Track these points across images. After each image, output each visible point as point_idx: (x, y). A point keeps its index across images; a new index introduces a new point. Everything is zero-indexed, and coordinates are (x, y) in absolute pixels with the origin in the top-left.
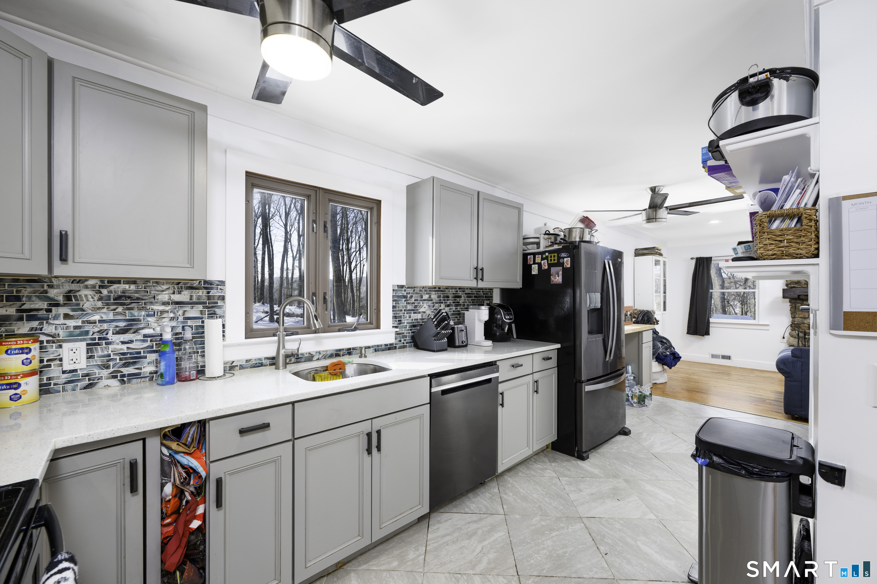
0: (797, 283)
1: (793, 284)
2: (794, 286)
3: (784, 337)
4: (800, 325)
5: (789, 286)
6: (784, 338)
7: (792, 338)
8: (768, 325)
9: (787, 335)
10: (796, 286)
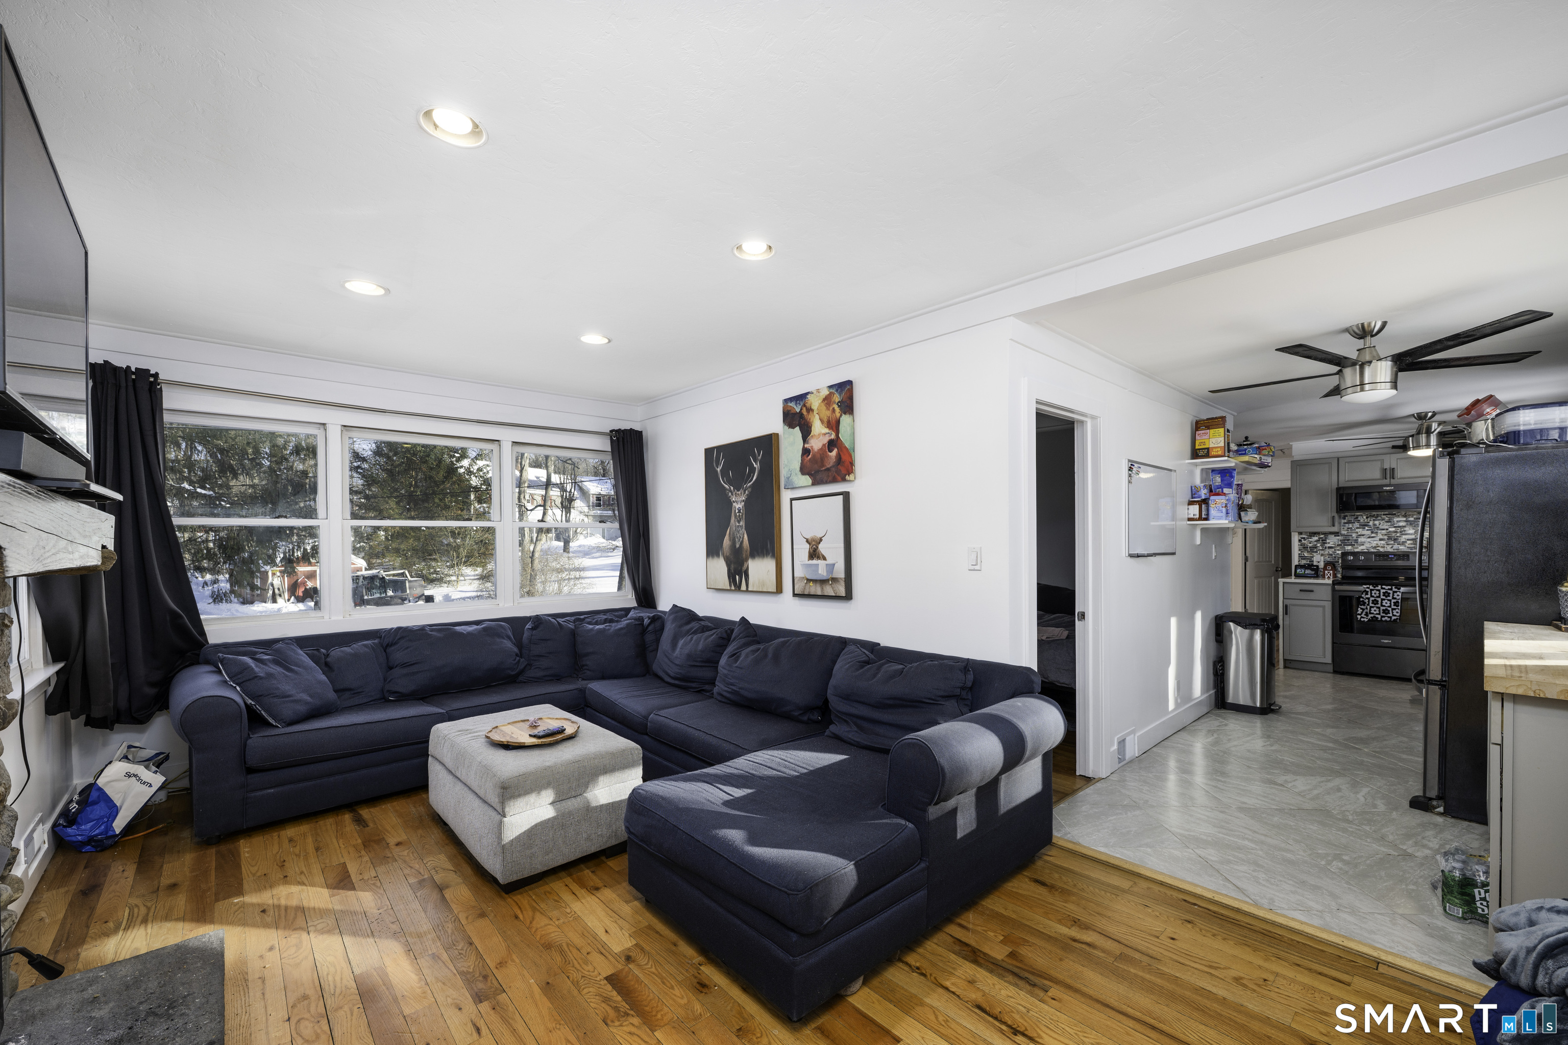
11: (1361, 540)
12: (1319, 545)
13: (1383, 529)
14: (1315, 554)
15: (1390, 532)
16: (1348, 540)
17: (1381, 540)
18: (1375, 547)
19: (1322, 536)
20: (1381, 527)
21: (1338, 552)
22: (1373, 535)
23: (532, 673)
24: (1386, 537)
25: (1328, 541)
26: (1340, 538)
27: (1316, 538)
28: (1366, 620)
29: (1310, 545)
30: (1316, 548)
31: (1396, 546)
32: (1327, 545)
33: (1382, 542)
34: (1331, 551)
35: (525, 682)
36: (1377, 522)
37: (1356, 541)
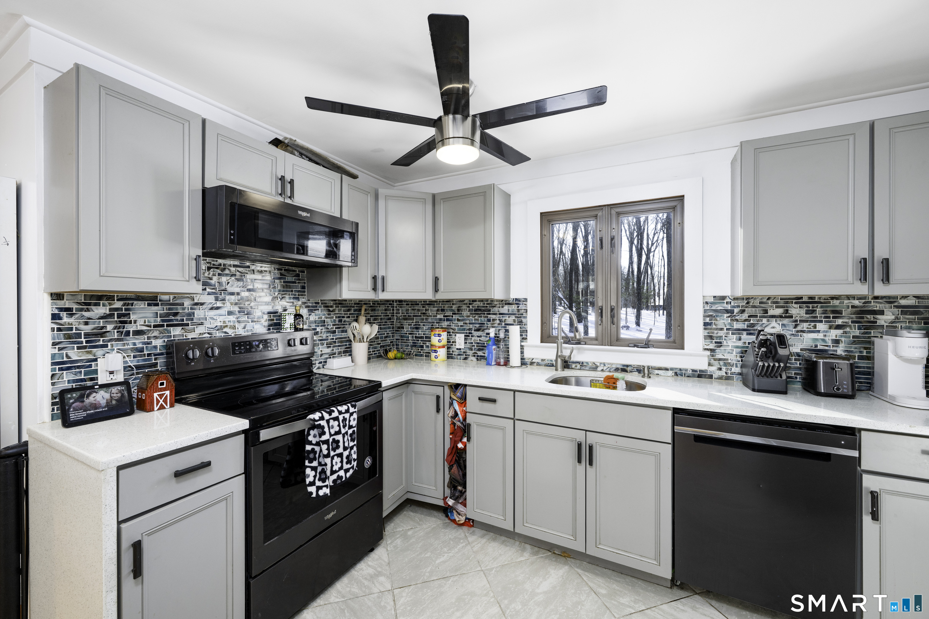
11: (199, 313)
12: (109, 327)
13: (232, 294)
14: (99, 352)
15: (242, 298)
16: (176, 314)
17: (230, 313)
18: (220, 329)
19: (118, 304)
20: (230, 289)
21: (155, 342)
22: (219, 304)
24: (236, 309)
25: (133, 317)
26: (158, 309)
27: (101, 310)
28: (327, 491)
29: (88, 329)
30: (102, 335)
31: (250, 326)
32: (131, 328)
33: (232, 318)
34: (139, 342)
36: (224, 279)
37: (191, 316)
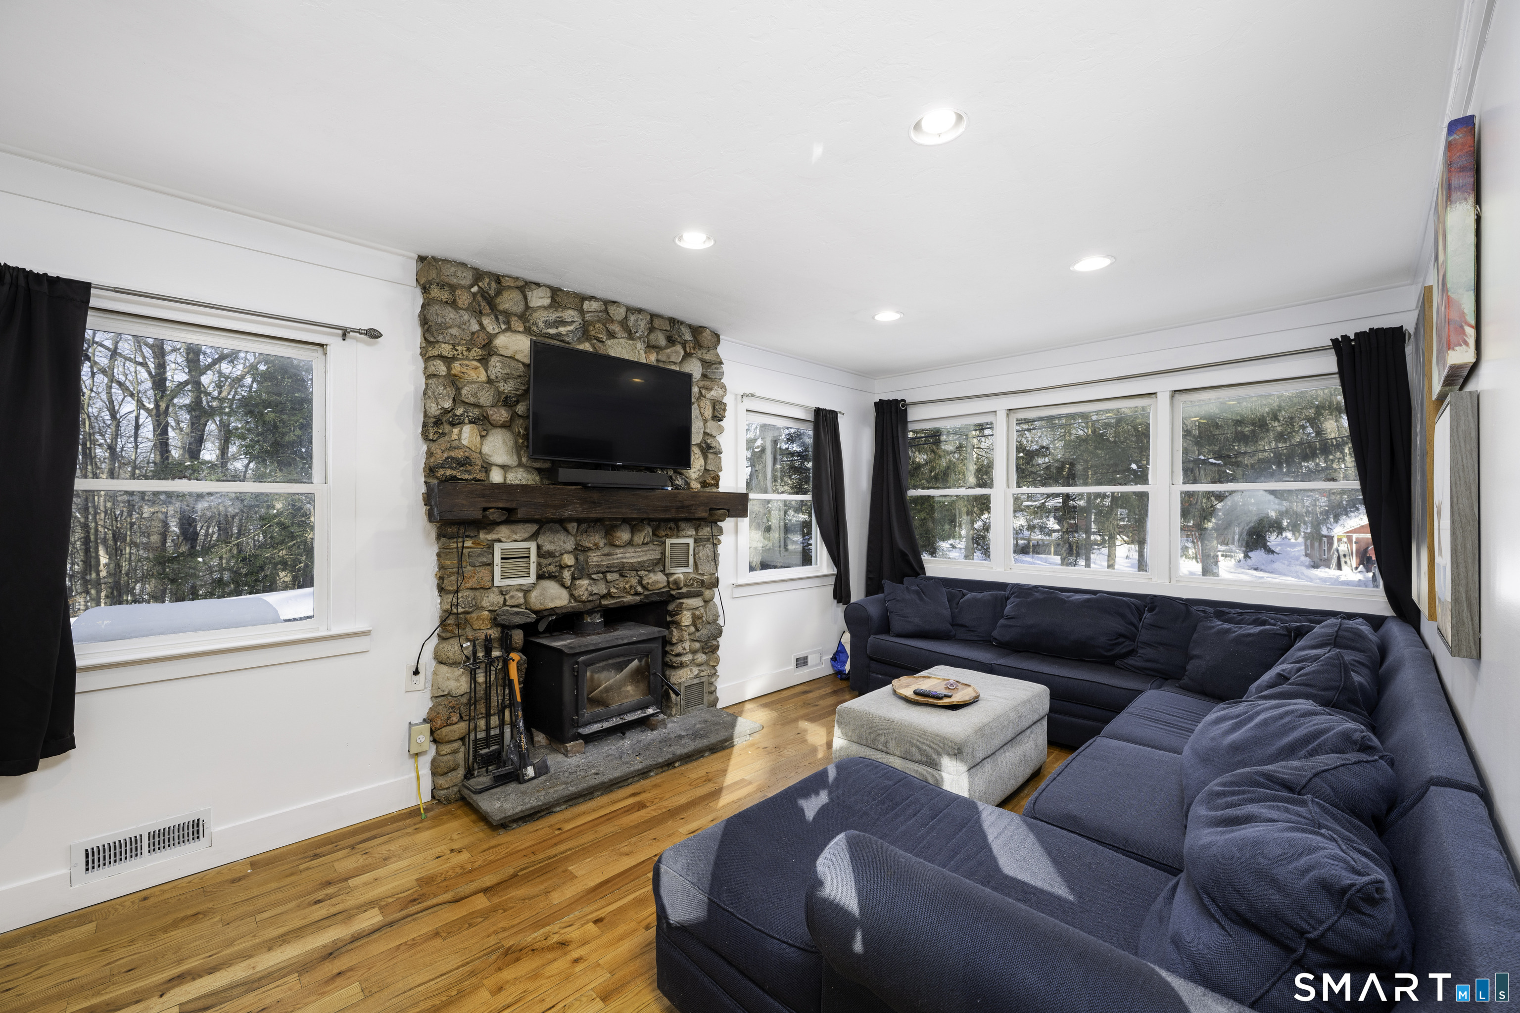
0: (463, 465)
1: (452, 468)
2: (454, 473)
3: (417, 668)
4: (468, 616)
5: (441, 472)
6: (416, 672)
7: (444, 669)
8: (366, 633)
9: (428, 662)
10: (458, 475)
23: (1131, 661)
35: (1122, 669)
